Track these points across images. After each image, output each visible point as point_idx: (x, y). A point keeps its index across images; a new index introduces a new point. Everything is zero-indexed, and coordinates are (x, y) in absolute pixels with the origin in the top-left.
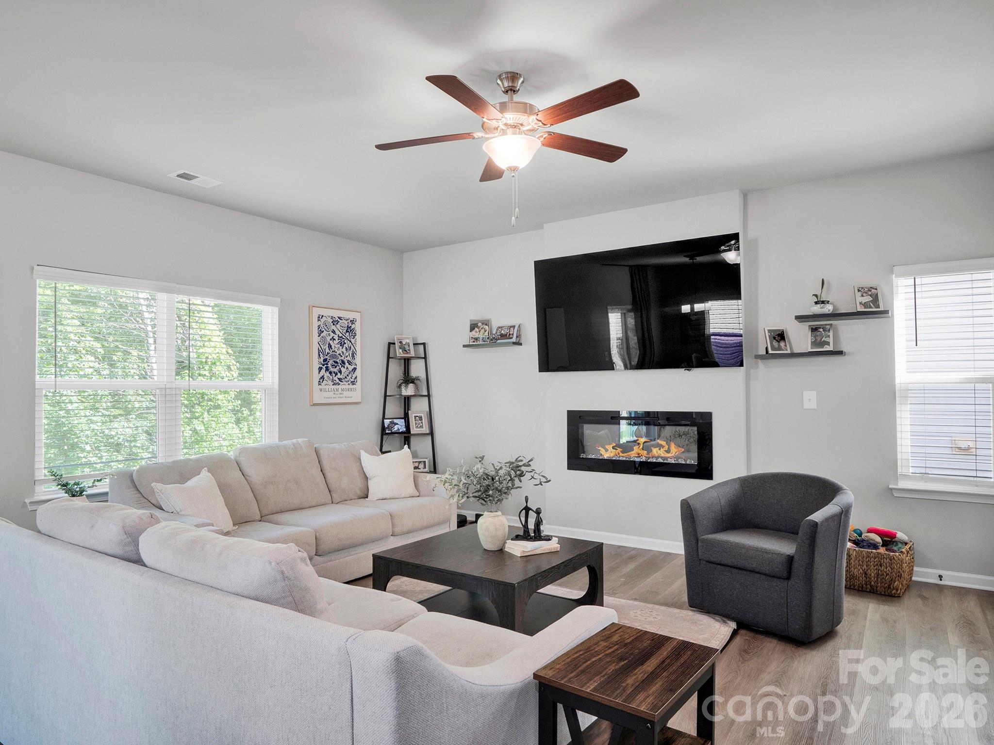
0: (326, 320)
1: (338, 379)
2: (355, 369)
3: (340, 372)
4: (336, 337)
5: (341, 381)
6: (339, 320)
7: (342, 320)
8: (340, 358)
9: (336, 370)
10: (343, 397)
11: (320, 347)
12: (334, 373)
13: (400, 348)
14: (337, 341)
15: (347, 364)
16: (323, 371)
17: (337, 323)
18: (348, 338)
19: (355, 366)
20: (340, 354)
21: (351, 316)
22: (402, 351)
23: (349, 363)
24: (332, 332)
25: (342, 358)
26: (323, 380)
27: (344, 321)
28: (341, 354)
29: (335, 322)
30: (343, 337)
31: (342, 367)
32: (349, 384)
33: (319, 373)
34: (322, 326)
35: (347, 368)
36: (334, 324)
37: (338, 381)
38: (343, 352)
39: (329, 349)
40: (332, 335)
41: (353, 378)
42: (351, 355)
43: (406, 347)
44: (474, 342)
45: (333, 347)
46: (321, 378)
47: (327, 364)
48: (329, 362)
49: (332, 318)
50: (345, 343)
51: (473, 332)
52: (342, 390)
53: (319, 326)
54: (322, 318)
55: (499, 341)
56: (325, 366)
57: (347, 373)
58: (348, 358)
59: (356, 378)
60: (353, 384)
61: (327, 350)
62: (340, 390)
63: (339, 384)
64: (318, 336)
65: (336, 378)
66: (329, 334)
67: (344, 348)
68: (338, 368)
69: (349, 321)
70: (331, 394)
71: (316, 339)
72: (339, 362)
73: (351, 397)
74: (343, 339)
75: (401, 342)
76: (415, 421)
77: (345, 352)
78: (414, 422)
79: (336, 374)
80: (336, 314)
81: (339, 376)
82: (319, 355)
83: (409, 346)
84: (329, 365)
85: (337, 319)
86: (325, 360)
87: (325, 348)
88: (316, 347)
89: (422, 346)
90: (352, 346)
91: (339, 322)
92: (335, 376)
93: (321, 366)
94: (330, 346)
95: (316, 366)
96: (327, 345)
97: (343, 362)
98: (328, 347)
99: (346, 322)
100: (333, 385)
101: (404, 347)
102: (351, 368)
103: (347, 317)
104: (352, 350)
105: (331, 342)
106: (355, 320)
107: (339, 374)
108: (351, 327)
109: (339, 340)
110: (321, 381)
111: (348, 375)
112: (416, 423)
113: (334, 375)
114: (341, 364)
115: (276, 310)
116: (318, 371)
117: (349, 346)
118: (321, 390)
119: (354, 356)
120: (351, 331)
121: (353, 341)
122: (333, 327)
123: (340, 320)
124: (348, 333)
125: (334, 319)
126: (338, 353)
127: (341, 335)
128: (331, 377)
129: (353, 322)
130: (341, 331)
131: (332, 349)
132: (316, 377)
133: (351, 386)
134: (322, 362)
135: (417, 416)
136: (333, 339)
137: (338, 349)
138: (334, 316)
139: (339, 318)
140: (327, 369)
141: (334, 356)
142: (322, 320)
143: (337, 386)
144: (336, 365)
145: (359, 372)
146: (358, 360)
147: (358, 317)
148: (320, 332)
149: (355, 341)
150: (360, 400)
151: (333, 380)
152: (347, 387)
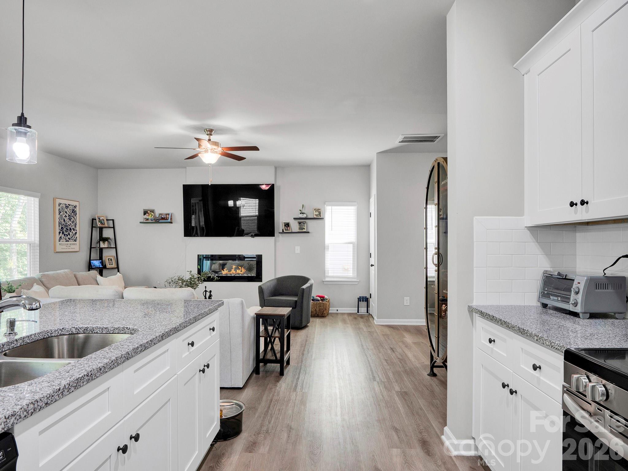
0: (63, 206)
2: (76, 233)
3: (69, 234)
4: (67, 215)
9: (67, 233)
10: (70, 248)
11: (59, 220)
12: (66, 235)
13: (99, 222)
14: (68, 218)
16: (61, 234)
17: (68, 208)
18: (73, 216)
19: (76, 232)
20: (69, 225)
21: (74, 203)
22: (101, 224)
23: (74, 230)
24: (65, 212)
25: (70, 227)
27: (71, 206)
29: (67, 207)
31: (70, 232)
32: (73, 241)
33: (59, 235)
34: (60, 209)
35: (72, 232)
37: (68, 239)
38: (70, 224)
40: (65, 214)
41: (75, 238)
42: (74, 225)
43: (102, 221)
44: (146, 220)
45: (66, 221)
46: (60, 238)
47: (63, 230)
49: (65, 204)
50: (71, 219)
51: (145, 216)
53: (59, 209)
55: (160, 221)
58: (73, 227)
59: (76, 238)
60: (75, 241)
61: (63, 223)
62: (69, 244)
63: (69, 241)
64: (59, 215)
66: (64, 214)
67: (71, 221)
68: (68, 232)
69: (73, 206)
70: (64, 247)
71: (58, 216)
72: (68, 229)
73: (74, 248)
74: (71, 216)
75: (99, 219)
77: (71, 223)
78: (108, 262)
79: (67, 236)
80: (67, 202)
82: (59, 225)
83: (104, 221)
84: (64, 231)
86: (62, 228)
87: (62, 221)
88: (57, 221)
89: (112, 221)
90: (75, 220)
93: (60, 231)
94: (64, 220)
95: (58, 231)
97: (71, 229)
99: (72, 207)
100: (66, 241)
102: (74, 232)
104: (75, 222)
105: (65, 218)
107: (69, 236)
108: (74, 210)
110: (60, 239)
111: (73, 236)
112: (109, 263)
113: (66, 236)
115: (38, 200)
116: (58, 234)
118: (60, 244)
119: (76, 226)
120: (74, 212)
121: (75, 217)
122: (66, 210)
126: (68, 224)
127: (69, 214)
128: (65, 237)
129: (75, 207)
130: (70, 212)
132: (58, 237)
133: (74, 242)
135: (109, 259)
136: (66, 216)
137: (68, 222)
138: (66, 204)
139: (69, 205)
140: (63, 233)
141: (66, 226)
142: (61, 206)
143: (67, 243)
144: (67, 230)
145: (78, 235)
146: (78, 228)
147: (77, 204)
148: (60, 213)
149: (77, 217)
150: (78, 250)
151: (66, 239)
152: (72, 243)
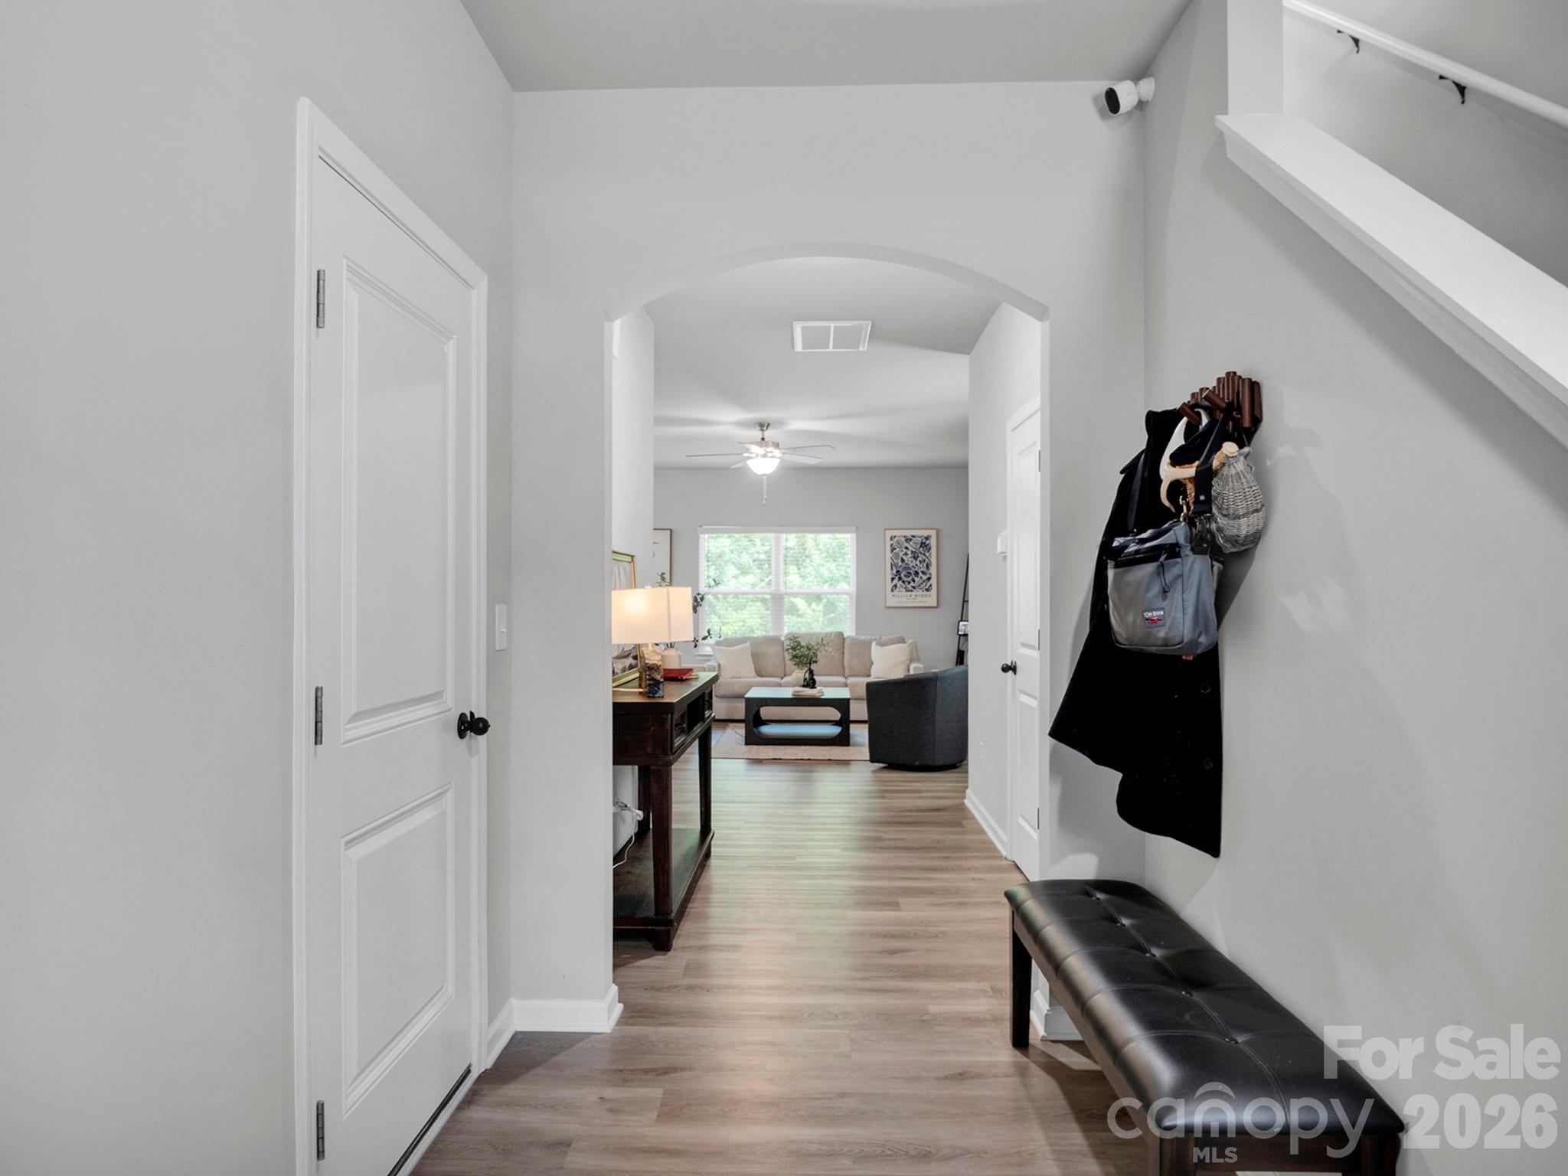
0: (899, 539)
1: (911, 586)
2: (929, 579)
3: (914, 581)
4: (909, 552)
5: (914, 589)
7: (915, 537)
8: (913, 569)
9: (909, 579)
10: (917, 602)
11: (892, 561)
14: (910, 555)
15: (921, 574)
16: (896, 581)
17: (911, 541)
18: (923, 552)
19: (930, 576)
20: (913, 566)
21: (926, 533)
23: (923, 573)
24: (905, 548)
25: (916, 569)
26: (896, 588)
27: (917, 538)
29: (908, 540)
30: (917, 551)
31: (915, 577)
32: (923, 591)
33: (892, 582)
34: (894, 544)
35: (921, 578)
36: (907, 542)
37: (911, 588)
38: (916, 565)
39: (902, 563)
40: (905, 550)
41: (928, 586)
42: (925, 566)
45: (906, 560)
46: (894, 586)
47: (900, 575)
48: (901, 573)
52: (916, 596)
53: (892, 545)
54: (894, 538)
56: (898, 576)
57: (921, 581)
58: (922, 569)
59: (931, 586)
60: (928, 591)
61: (900, 563)
62: (913, 596)
63: (913, 591)
64: (891, 552)
65: (909, 586)
66: (902, 551)
67: (918, 561)
68: (911, 578)
69: (923, 538)
70: (905, 599)
71: (889, 554)
73: (926, 602)
74: (917, 553)
77: (918, 564)
79: (909, 583)
80: (909, 533)
81: (912, 584)
82: (892, 568)
84: (902, 575)
85: (910, 537)
86: (898, 572)
87: (897, 562)
88: (888, 562)
90: (927, 560)
93: (894, 576)
94: (903, 560)
95: (889, 577)
96: (900, 560)
97: (917, 573)
99: (920, 539)
100: (906, 592)
102: (925, 577)
103: (921, 535)
104: (926, 562)
105: (904, 557)
106: (930, 536)
107: (912, 583)
108: (925, 542)
109: (912, 555)
110: (894, 588)
111: (922, 584)
113: (907, 583)
114: (914, 574)
115: (854, 535)
116: (890, 581)
117: (924, 559)
118: (894, 596)
119: (929, 567)
120: (925, 546)
121: (927, 554)
122: (907, 545)
123: (913, 538)
124: (922, 548)
125: (907, 537)
126: (911, 565)
127: (914, 550)
128: (904, 586)
129: (927, 538)
130: (915, 547)
131: (905, 562)
132: (889, 585)
133: (925, 593)
134: (895, 573)
136: (906, 554)
137: (912, 562)
138: (906, 535)
139: (912, 536)
140: (900, 579)
141: (907, 568)
142: (895, 540)
143: (910, 593)
144: (909, 575)
145: (933, 581)
146: (933, 570)
147: (933, 533)
148: (893, 550)
149: (930, 554)
150: (935, 605)
151: (906, 588)
152: (921, 593)
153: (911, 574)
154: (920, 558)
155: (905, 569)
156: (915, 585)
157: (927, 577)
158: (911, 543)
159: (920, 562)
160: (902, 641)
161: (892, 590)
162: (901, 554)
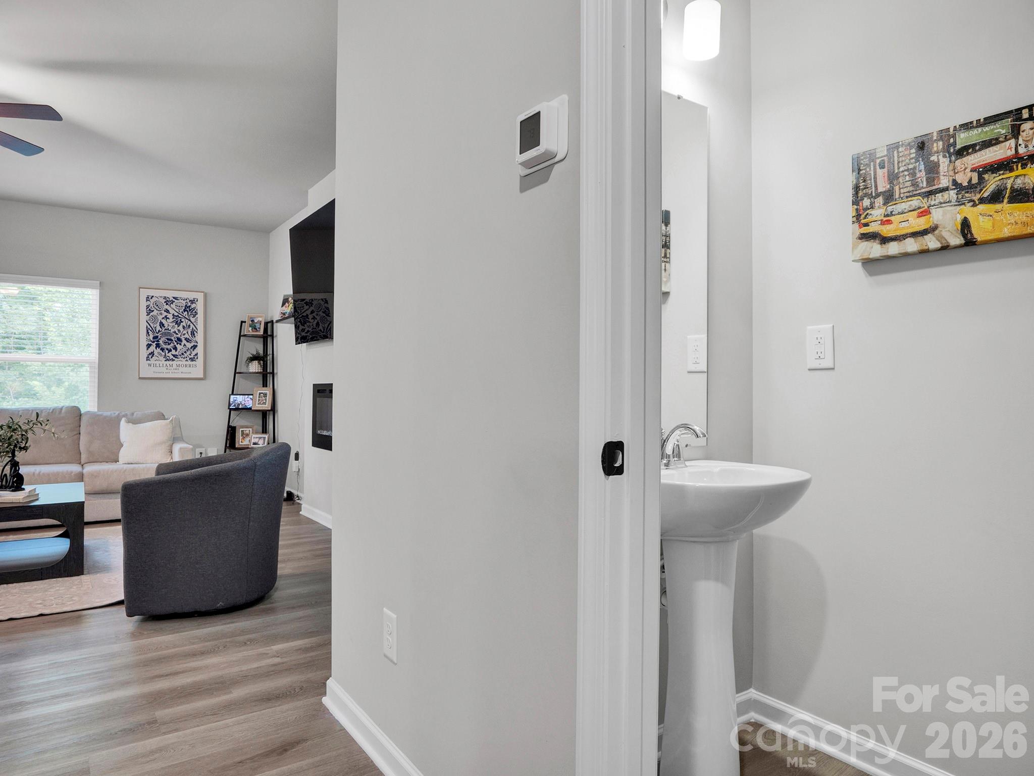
0: (158, 300)
1: (172, 355)
2: (195, 347)
3: (175, 349)
4: (170, 316)
5: (176, 357)
6: (174, 300)
7: (177, 300)
8: (175, 335)
9: (169, 347)
10: (179, 373)
11: (148, 325)
12: (167, 349)
13: (250, 326)
14: (171, 320)
15: (184, 342)
16: (153, 348)
17: (172, 303)
18: (187, 316)
19: (196, 344)
20: (175, 332)
21: (191, 296)
22: (252, 329)
23: (187, 340)
24: (165, 311)
25: (179, 336)
26: (153, 356)
27: (180, 301)
28: (177, 332)
29: (168, 302)
30: (180, 316)
31: (177, 344)
32: (187, 360)
33: (147, 349)
34: (151, 305)
35: (185, 345)
36: (167, 304)
37: (172, 357)
38: (179, 331)
39: (161, 327)
40: (166, 314)
41: (193, 355)
42: (190, 333)
43: (257, 326)
44: (281, 317)
45: (166, 325)
46: (150, 354)
47: (158, 341)
48: (160, 339)
49: (165, 298)
50: (182, 322)
51: (284, 307)
52: (178, 366)
53: (148, 307)
54: (151, 298)
56: (156, 342)
57: (185, 349)
58: (186, 336)
59: (197, 354)
60: (192, 361)
61: (158, 328)
62: (175, 366)
63: (174, 360)
64: (147, 315)
65: (170, 354)
66: (161, 314)
67: (181, 326)
68: (172, 345)
69: (188, 301)
70: (164, 369)
71: (144, 317)
72: (173, 339)
73: (190, 373)
74: (180, 317)
75: (253, 321)
76: (259, 397)
77: (181, 329)
79: (170, 351)
80: (170, 295)
81: (173, 352)
82: (148, 333)
83: (260, 324)
84: (161, 342)
85: (171, 299)
86: (155, 337)
87: (155, 326)
88: (144, 325)
90: (191, 324)
91: (174, 302)
92: (168, 353)
93: (150, 343)
94: (162, 325)
95: (144, 342)
96: (158, 323)
97: (179, 340)
98: (160, 325)
99: (184, 302)
100: (165, 361)
101: (255, 325)
102: (189, 345)
103: (186, 297)
104: (191, 328)
105: (164, 321)
106: (196, 300)
108: (190, 306)
109: (174, 319)
110: (150, 357)
111: (185, 352)
112: (259, 400)
113: (167, 351)
114: (176, 341)
115: (97, 292)
116: (146, 348)
117: (188, 324)
118: (150, 365)
119: (194, 334)
120: (190, 310)
121: (193, 320)
122: (167, 307)
123: (176, 301)
124: (186, 312)
125: (167, 299)
126: (172, 330)
127: (176, 314)
128: (163, 354)
129: (192, 302)
130: (177, 310)
131: (165, 327)
132: (144, 353)
133: (190, 362)
134: (152, 340)
135: (262, 393)
136: (166, 318)
137: (173, 327)
138: (166, 296)
139: (174, 298)
140: (158, 346)
141: (167, 333)
142: (152, 301)
143: (171, 362)
144: (170, 342)
145: (200, 350)
146: (200, 337)
147: (200, 297)
148: (149, 312)
149: (196, 320)
150: (202, 376)
151: (165, 356)
152: (185, 363)
153: (171, 340)
154: (184, 324)
155: (164, 334)
156: (177, 353)
157: (192, 344)
158: (173, 306)
159: (184, 327)
160: (161, 417)
161: (148, 359)
162: (160, 318)
